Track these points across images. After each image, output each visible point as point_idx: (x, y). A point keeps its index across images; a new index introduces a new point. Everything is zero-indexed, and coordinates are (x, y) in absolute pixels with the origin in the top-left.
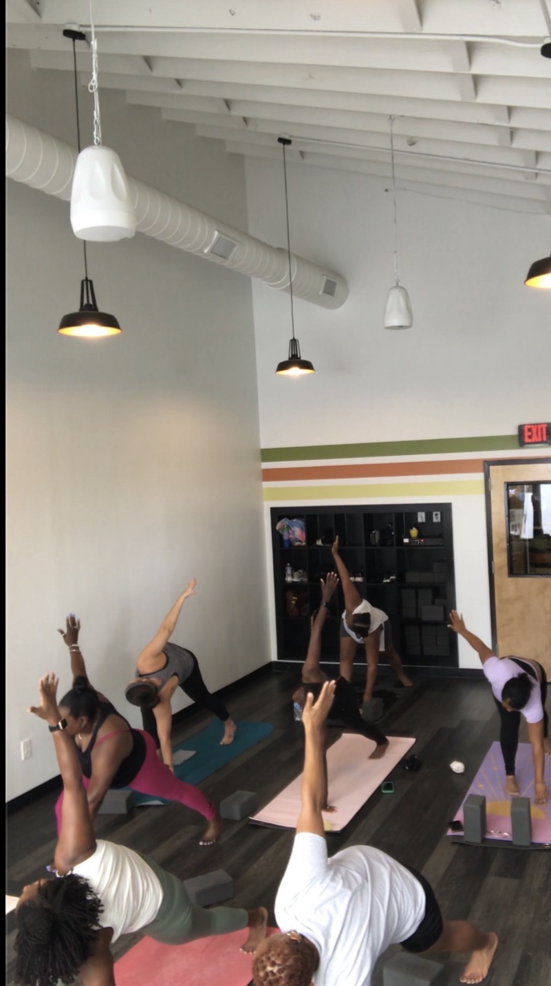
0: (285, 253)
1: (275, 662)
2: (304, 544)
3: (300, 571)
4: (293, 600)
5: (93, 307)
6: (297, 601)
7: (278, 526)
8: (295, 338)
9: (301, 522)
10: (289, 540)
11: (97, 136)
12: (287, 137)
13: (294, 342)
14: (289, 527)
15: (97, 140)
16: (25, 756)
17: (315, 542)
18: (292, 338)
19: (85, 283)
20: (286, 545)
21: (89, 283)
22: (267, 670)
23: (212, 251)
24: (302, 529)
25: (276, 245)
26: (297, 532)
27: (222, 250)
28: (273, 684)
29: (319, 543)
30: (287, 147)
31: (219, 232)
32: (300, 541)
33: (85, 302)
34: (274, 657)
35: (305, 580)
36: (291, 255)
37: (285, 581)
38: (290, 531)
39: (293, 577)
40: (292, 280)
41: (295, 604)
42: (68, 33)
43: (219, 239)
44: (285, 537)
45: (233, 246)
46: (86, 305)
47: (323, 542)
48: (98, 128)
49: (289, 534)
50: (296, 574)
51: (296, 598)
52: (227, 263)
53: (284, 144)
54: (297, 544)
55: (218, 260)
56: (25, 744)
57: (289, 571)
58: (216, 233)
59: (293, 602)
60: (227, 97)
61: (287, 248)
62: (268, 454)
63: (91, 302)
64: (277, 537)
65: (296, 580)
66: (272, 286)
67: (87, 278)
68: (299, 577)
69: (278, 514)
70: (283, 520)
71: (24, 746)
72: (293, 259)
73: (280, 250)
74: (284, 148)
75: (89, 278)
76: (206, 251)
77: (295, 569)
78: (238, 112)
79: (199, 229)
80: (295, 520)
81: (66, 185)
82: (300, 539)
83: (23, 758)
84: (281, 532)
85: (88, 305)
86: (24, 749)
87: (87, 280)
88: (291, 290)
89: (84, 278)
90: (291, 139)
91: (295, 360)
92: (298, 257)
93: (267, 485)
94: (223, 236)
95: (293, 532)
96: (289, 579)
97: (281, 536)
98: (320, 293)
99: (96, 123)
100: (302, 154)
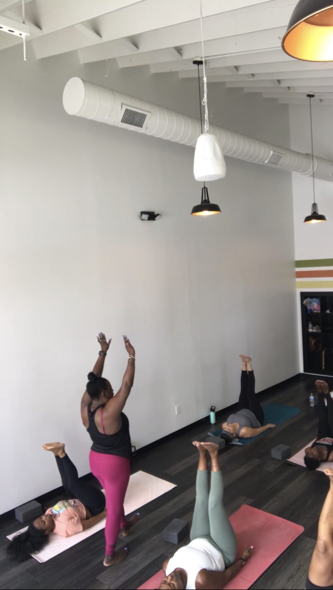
0: (309, 156)
1: (303, 374)
2: (319, 312)
3: (317, 326)
4: (313, 342)
5: (208, 201)
6: (315, 342)
7: (304, 302)
8: (316, 203)
9: (317, 300)
10: (311, 310)
11: (207, 127)
12: (312, 94)
13: (314, 205)
14: (310, 303)
15: (207, 130)
16: (177, 412)
17: (325, 311)
18: (313, 203)
19: (204, 189)
20: (309, 312)
21: (206, 189)
22: (298, 378)
23: (269, 162)
24: (318, 304)
25: (304, 153)
26: (315, 306)
27: (275, 160)
28: (301, 385)
29: (328, 312)
30: (312, 98)
31: (274, 151)
32: (317, 310)
33: (204, 199)
34: (301, 370)
35: (320, 331)
36: (314, 157)
37: (308, 331)
38: (312, 305)
39: (312, 329)
40: (314, 170)
41: (314, 344)
42: (195, 62)
43: (273, 155)
44: (309, 308)
45: (281, 157)
46: (204, 200)
47: (330, 311)
48: (207, 123)
49: (311, 306)
50: (314, 328)
51: (314, 341)
52: (277, 166)
53: (310, 97)
54: (315, 311)
55: (273, 166)
56: (177, 407)
57: (310, 326)
58: (272, 152)
59: (313, 343)
60: (279, 78)
61: (311, 153)
62: (300, 264)
63: (207, 199)
64: (304, 308)
65: (314, 331)
66: (302, 175)
67: (205, 187)
68: (316, 330)
69: (304, 296)
70: (307, 299)
71: (177, 409)
72: (315, 158)
73: (307, 155)
74: (310, 100)
75: (206, 187)
76: (266, 162)
77: (314, 325)
78: (283, 84)
79: (263, 151)
80: (314, 299)
81: (194, 142)
82: (317, 309)
83: (176, 414)
84: (306, 305)
85: (205, 201)
86: (177, 410)
87: (205, 188)
88: (313, 176)
89: (203, 187)
90: (314, 94)
91: (315, 216)
92: (317, 157)
93: (298, 280)
94: (276, 153)
95: (313, 306)
96: (310, 330)
97: (306, 307)
98: (331, 175)
99: (206, 120)
100: (321, 100)
